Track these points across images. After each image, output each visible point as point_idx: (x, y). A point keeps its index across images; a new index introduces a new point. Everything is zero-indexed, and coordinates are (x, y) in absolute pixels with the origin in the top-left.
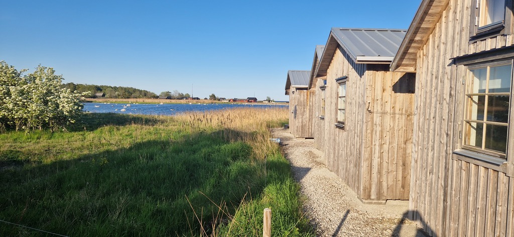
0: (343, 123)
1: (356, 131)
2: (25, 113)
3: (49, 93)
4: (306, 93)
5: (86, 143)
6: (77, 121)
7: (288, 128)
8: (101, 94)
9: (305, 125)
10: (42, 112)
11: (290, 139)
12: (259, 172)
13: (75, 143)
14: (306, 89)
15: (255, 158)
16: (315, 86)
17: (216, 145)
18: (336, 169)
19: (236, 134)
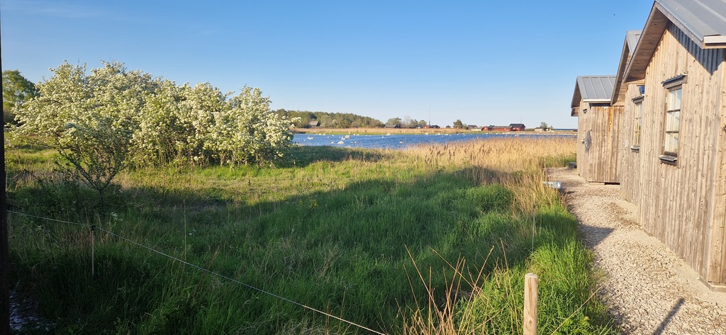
0: (675, 155)
1: (700, 167)
2: (230, 144)
3: (255, 120)
4: (607, 111)
5: (296, 182)
6: (286, 155)
7: (576, 167)
8: (316, 123)
9: (605, 163)
10: (248, 142)
11: (578, 184)
12: (523, 229)
13: (282, 181)
14: (608, 104)
15: (518, 210)
16: (624, 98)
17: (460, 188)
18: (659, 231)
19: (491, 175)
